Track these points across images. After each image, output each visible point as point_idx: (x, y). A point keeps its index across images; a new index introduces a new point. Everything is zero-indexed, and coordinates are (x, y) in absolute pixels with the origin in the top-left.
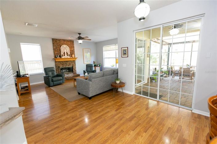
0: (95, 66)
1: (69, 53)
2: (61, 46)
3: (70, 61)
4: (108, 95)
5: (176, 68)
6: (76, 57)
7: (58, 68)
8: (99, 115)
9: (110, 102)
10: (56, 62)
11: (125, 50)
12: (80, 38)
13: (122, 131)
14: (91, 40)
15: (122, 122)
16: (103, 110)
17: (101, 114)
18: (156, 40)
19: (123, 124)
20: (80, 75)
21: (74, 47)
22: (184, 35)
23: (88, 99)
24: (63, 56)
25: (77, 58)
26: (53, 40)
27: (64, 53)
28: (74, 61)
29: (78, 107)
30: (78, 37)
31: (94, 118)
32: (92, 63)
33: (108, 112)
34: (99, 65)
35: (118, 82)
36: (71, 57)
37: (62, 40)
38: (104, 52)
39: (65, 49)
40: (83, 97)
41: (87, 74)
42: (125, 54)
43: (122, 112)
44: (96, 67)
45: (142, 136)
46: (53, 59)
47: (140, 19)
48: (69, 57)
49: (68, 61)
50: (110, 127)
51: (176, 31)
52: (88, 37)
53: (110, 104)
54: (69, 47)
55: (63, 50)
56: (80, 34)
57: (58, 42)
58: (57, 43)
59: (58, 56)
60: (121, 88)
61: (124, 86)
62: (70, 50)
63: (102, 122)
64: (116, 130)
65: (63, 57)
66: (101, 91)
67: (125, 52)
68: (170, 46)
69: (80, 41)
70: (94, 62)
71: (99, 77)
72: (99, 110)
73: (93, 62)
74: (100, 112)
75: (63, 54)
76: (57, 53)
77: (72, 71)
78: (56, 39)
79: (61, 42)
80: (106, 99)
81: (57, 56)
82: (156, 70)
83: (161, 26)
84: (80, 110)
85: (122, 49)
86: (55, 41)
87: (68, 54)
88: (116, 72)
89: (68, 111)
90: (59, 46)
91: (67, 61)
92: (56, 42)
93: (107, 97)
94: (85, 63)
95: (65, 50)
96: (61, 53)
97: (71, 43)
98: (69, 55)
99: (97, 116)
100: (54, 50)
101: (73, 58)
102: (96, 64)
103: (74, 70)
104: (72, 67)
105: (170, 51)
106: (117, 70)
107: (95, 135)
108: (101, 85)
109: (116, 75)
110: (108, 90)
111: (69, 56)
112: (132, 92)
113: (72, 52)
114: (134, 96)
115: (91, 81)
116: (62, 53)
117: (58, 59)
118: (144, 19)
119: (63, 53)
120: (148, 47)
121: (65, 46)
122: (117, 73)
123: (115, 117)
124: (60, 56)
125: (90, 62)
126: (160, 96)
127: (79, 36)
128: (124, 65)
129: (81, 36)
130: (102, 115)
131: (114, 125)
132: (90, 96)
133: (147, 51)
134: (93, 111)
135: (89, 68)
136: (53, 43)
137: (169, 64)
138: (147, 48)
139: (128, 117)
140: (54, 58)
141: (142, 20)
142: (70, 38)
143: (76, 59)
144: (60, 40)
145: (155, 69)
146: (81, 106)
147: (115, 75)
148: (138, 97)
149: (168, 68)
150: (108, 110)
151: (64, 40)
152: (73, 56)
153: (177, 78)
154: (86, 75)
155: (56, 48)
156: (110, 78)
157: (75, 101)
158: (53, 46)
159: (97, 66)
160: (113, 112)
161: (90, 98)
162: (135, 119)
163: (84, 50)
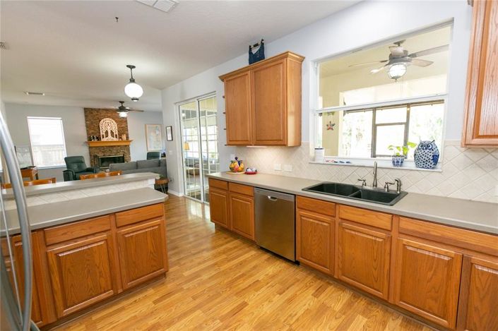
1: (116, 132)
2: (100, 121)
3: (118, 146)
6: (130, 139)
7: (94, 157)
10: (90, 147)
21: (127, 121)
24: (103, 138)
25: (131, 141)
26: (86, 110)
27: (107, 132)
28: (127, 147)
30: (120, 107)
36: (120, 140)
39: (108, 125)
46: (86, 142)
48: (115, 139)
49: (115, 146)
54: (116, 121)
55: (104, 128)
56: (122, 102)
57: (95, 113)
58: (93, 116)
59: (94, 138)
62: (119, 128)
65: (105, 139)
69: (123, 114)
75: (104, 134)
76: (93, 133)
78: (92, 109)
79: (100, 113)
85: (167, 128)
86: (88, 112)
90: (97, 121)
91: (112, 146)
92: (91, 113)
94: (149, 149)
95: (109, 128)
96: (100, 133)
98: (116, 135)
100: (87, 126)
101: (123, 141)
104: (123, 157)
111: (116, 137)
113: (123, 130)
114: (182, 198)
116: (102, 133)
117: (93, 142)
119: (104, 131)
121: (108, 120)
122: (166, 165)
124: (97, 138)
127: (120, 105)
128: (171, 153)
136: (86, 116)
140: (86, 140)
143: (131, 143)
144: (98, 110)
151: (107, 110)
152: (124, 137)
155: (92, 123)
158: (86, 121)
163: (147, 126)
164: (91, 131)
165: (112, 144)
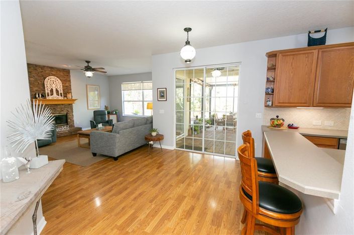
0: (109, 113)
2: (45, 78)
3: (62, 104)
4: (140, 153)
5: (220, 116)
6: (74, 98)
8: (137, 176)
9: (146, 160)
11: (163, 92)
12: (88, 69)
13: (171, 186)
14: (106, 72)
15: (168, 178)
16: (140, 170)
17: (139, 174)
18: (197, 80)
19: (170, 179)
20: (81, 128)
21: (70, 80)
22: (225, 78)
23: (113, 160)
24: (48, 96)
25: (75, 100)
26: (29, 65)
27: (52, 90)
28: (70, 106)
29: (102, 171)
30: (85, 67)
31: (132, 179)
32: (103, 109)
33: (148, 171)
34: (116, 113)
35: (154, 134)
36: (65, 98)
37: (48, 67)
38: (122, 91)
39: (53, 83)
40: (102, 159)
41: (102, 126)
42: (162, 96)
43: (165, 168)
44: (110, 116)
45: (192, 186)
47: (186, 61)
48: (60, 98)
49: (59, 105)
50: (156, 185)
51: (218, 73)
52: (103, 69)
53: (146, 163)
54: (60, 80)
55: (49, 86)
56: (88, 62)
57: (40, 70)
58: (37, 73)
59: (39, 96)
60: (158, 142)
61: (163, 139)
62: (63, 86)
63: (144, 182)
64: (164, 186)
65: (50, 97)
66: (131, 148)
67: (162, 95)
68: (212, 88)
69: (89, 74)
70: (106, 108)
71: (128, 128)
72: (135, 170)
73: (104, 107)
74: (137, 173)
75: (49, 92)
76: (36, 90)
77: (67, 123)
78: (36, 66)
79: (45, 71)
80: (138, 158)
81: (37, 96)
82: (197, 119)
83: (204, 68)
84: (108, 174)
85: (159, 90)
86: (32, 68)
87: (60, 92)
88: (150, 121)
89: (88, 178)
90: (42, 78)
91: (56, 105)
92: (36, 69)
93: (141, 155)
94: (89, 108)
95: (54, 86)
96: (45, 91)
97: (64, 75)
98: (61, 94)
99: (134, 178)
101: (68, 100)
102: (109, 110)
103: (69, 120)
104: (67, 115)
105: (212, 95)
106: (152, 118)
107: (140, 195)
108: (132, 139)
109: (150, 125)
110: (139, 145)
111: (61, 96)
112: (173, 147)
113: (67, 90)
114: (175, 151)
115: (118, 133)
116: (47, 91)
117: (40, 100)
118: (190, 61)
119: (49, 90)
120: (188, 89)
121: (53, 78)
122: (152, 122)
123: (159, 175)
124: (43, 96)
125: (99, 108)
126: (206, 149)
127: (86, 64)
128: (162, 111)
129: (90, 65)
130: (141, 175)
131: (160, 182)
132: (116, 155)
133: (186, 94)
134: (127, 173)
135: (100, 116)
136: (29, 72)
137: (212, 110)
138: (186, 90)
139: (174, 173)
141: (188, 63)
142: (65, 66)
143: (75, 102)
144: (43, 67)
145: (197, 117)
146: (106, 169)
147: (148, 126)
148: (180, 152)
149: (210, 116)
150: (147, 169)
151: (52, 68)
152: (69, 96)
153: (220, 128)
154: (101, 128)
155: (36, 80)
156: (143, 129)
157: (91, 165)
158: (29, 77)
159: (113, 114)
160: (155, 170)
161: (116, 159)
162: (183, 173)
163: (88, 86)
164: (35, 89)
165: (56, 103)
